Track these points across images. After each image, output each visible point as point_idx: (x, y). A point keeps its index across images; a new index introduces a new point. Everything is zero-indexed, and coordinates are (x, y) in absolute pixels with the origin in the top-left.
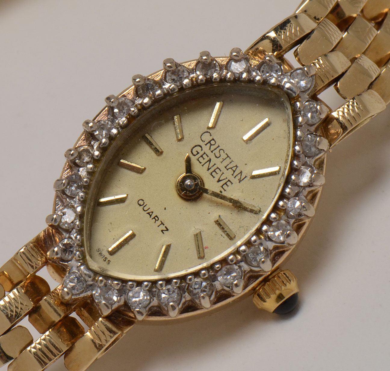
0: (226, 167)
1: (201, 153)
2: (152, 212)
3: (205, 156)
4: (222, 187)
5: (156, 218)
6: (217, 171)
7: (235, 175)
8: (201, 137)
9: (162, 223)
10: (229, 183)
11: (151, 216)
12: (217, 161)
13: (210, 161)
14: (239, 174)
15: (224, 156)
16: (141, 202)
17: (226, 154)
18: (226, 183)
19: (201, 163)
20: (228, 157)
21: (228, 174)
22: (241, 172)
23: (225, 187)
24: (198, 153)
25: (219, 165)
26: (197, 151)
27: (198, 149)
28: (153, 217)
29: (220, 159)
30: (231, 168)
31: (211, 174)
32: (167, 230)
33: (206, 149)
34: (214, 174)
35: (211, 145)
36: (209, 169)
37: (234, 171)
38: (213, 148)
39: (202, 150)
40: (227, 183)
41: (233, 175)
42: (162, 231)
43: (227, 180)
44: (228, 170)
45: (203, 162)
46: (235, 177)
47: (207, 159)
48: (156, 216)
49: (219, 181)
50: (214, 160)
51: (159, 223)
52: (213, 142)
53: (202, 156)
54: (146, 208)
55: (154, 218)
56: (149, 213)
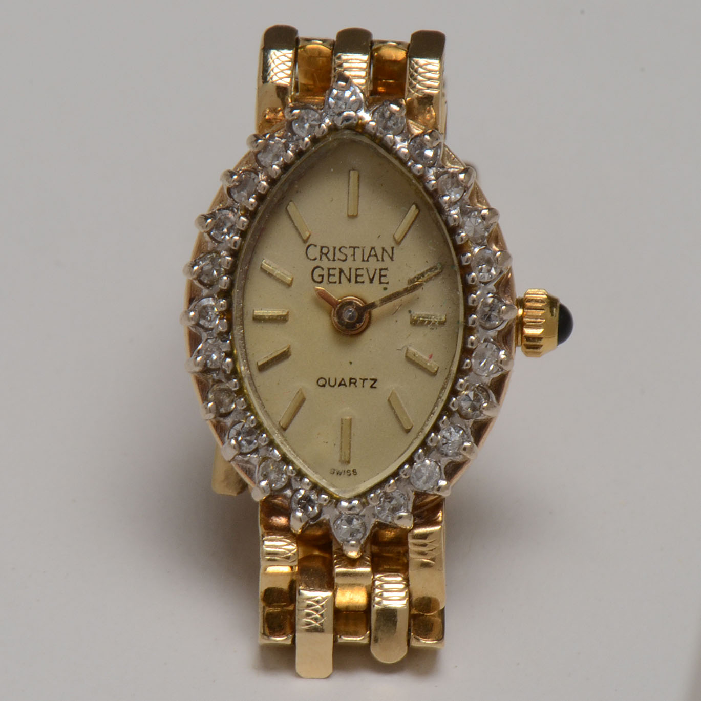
0: (363, 260)
1: (325, 273)
2: (343, 379)
3: (332, 272)
4: (381, 283)
5: (353, 381)
6: (359, 272)
7: (380, 259)
8: (308, 258)
9: (364, 380)
10: (383, 273)
11: (345, 384)
12: (350, 263)
13: (341, 271)
14: (383, 253)
15: (349, 252)
16: (322, 382)
17: (350, 247)
18: (381, 276)
19: (335, 282)
20: (354, 248)
21: (373, 265)
22: (383, 249)
23: (383, 279)
24: (322, 276)
25: (355, 265)
26: (320, 276)
27: (318, 272)
28: (348, 384)
29: (350, 258)
30: (370, 255)
31: (357, 282)
32: (375, 381)
33: (325, 263)
34: (359, 279)
35: (326, 255)
36: (349, 280)
37: (376, 255)
38: (330, 255)
39: (323, 269)
40: (382, 274)
41: (378, 260)
42: (372, 387)
43: (378, 272)
44: (368, 260)
45: (336, 279)
46: (383, 260)
47: (337, 272)
48: (351, 379)
49: (371, 280)
50: (345, 267)
51: (359, 383)
52: (325, 251)
53: (329, 275)
54: (332, 383)
55: (350, 383)
56: (340, 385)
